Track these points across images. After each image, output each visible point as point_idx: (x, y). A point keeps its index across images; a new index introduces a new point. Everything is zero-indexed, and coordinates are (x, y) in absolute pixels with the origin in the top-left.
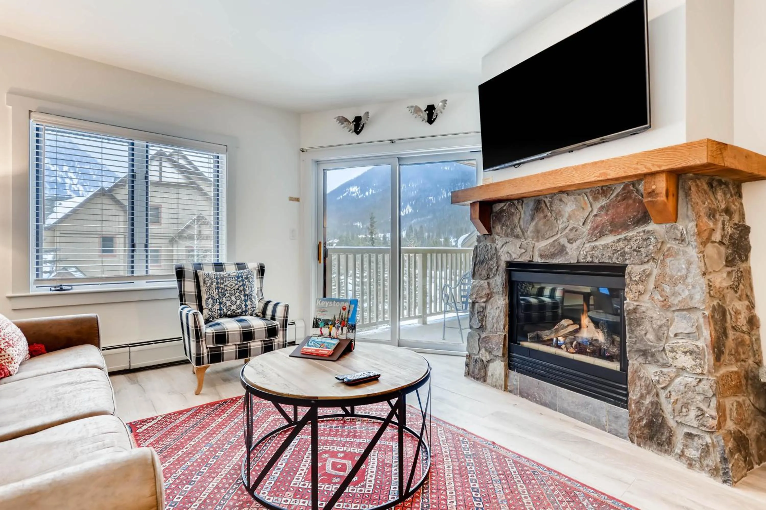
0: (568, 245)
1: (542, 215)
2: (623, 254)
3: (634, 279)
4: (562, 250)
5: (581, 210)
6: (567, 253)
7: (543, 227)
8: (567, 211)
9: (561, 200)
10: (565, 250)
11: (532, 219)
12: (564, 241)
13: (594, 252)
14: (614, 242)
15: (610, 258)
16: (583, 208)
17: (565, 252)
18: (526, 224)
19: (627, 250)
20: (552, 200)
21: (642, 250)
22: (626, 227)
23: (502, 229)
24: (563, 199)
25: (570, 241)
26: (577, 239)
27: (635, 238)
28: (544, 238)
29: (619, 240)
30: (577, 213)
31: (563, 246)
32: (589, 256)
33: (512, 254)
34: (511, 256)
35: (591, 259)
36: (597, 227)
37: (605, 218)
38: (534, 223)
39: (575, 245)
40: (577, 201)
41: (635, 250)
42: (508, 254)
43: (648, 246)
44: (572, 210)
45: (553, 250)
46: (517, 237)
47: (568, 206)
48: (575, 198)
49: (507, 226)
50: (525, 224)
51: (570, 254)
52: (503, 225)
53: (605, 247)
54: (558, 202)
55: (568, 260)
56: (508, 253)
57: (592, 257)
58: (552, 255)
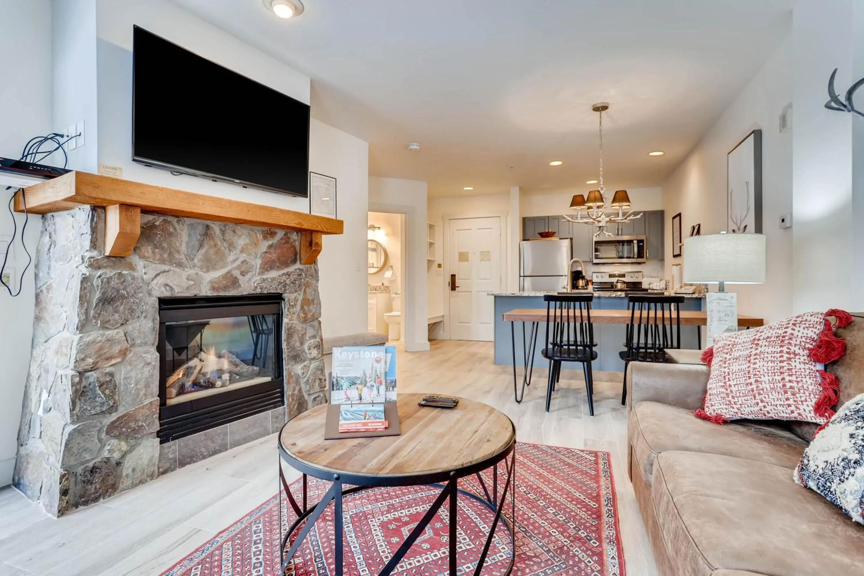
0: (240, 277)
1: (212, 243)
2: (285, 285)
3: (291, 304)
4: (235, 282)
5: (254, 245)
6: (240, 286)
7: (213, 257)
8: (240, 244)
9: (234, 232)
10: (238, 282)
11: (201, 246)
12: (236, 273)
13: (263, 284)
14: (280, 276)
15: (276, 289)
16: (256, 244)
17: (237, 284)
18: (192, 250)
19: (288, 282)
20: (225, 229)
21: (297, 282)
22: (287, 265)
23: (153, 252)
24: (236, 231)
25: (243, 274)
26: (248, 272)
27: (293, 274)
28: (214, 268)
29: (283, 274)
30: (249, 247)
31: (236, 278)
32: (258, 287)
33: (174, 287)
34: (172, 289)
35: (260, 291)
36: (268, 262)
37: (274, 256)
38: (203, 251)
39: (248, 277)
40: (250, 236)
41: (292, 283)
42: (168, 288)
43: (300, 279)
44: (245, 244)
45: (225, 282)
46: (180, 265)
47: (242, 239)
48: (249, 233)
49: (162, 248)
50: (190, 250)
51: (242, 286)
52: (156, 247)
53: (273, 279)
54: (232, 233)
55: (241, 292)
56: (167, 285)
57: (261, 289)
58: (224, 287)
